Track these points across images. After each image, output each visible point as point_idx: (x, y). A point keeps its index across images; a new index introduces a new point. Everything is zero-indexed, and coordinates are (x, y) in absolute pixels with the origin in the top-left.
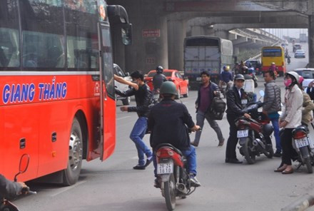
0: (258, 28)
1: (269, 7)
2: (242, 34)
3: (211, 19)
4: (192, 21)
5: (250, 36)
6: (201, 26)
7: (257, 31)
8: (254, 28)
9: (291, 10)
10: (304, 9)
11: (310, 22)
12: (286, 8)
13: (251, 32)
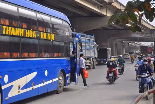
0: (138, 42)
1: (141, 36)
2: (133, 44)
3: (123, 40)
4: (117, 40)
5: (136, 45)
6: (120, 42)
7: (138, 43)
8: (137, 42)
9: (148, 37)
10: (153, 36)
11: (154, 40)
12: (147, 36)
13: (136, 43)
